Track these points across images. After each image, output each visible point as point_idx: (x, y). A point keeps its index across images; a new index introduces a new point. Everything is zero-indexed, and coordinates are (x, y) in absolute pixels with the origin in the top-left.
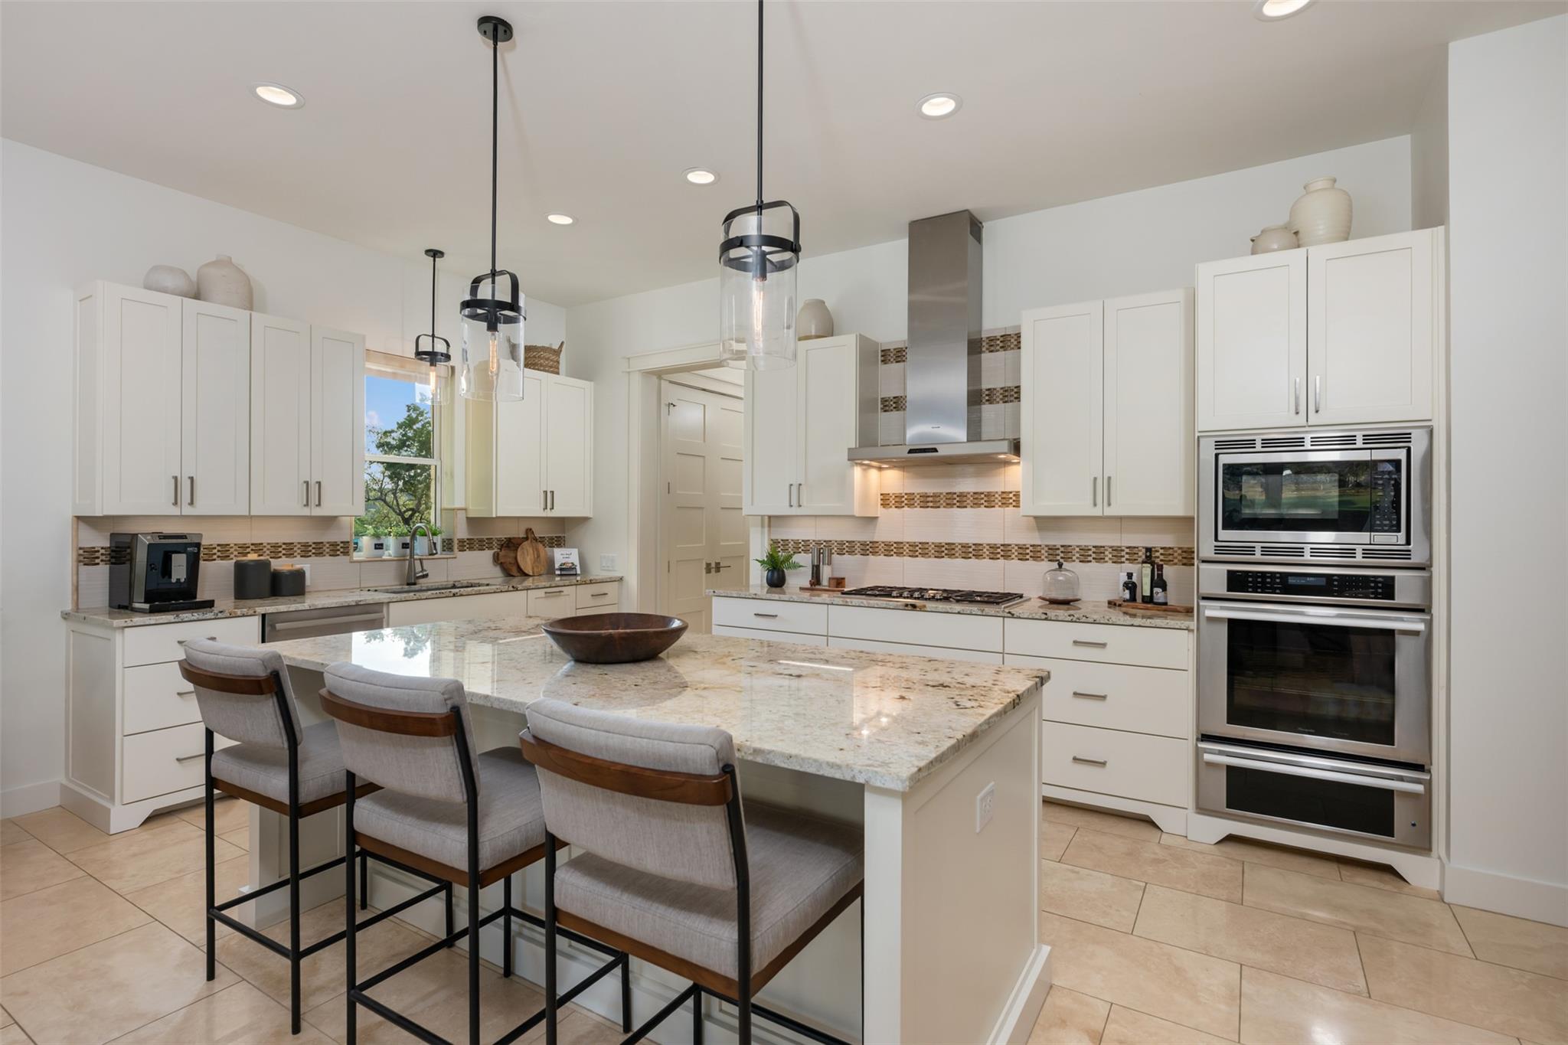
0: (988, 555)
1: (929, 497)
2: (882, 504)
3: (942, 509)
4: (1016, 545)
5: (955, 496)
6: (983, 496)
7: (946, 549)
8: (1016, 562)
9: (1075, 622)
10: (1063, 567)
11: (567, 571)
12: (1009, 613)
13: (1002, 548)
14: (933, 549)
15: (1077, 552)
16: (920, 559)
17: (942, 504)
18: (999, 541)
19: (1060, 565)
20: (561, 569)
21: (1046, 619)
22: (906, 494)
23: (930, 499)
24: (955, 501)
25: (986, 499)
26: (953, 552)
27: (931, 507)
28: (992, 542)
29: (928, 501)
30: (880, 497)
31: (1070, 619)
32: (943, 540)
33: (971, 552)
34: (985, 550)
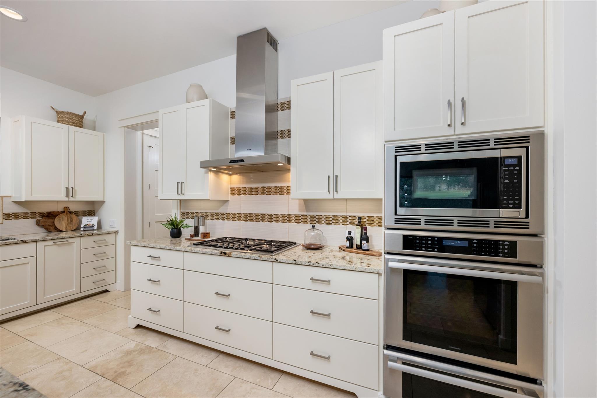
0: (281, 220)
1: (253, 189)
2: (231, 193)
3: (259, 196)
4: (295, 215)
5: (265, 189)
6: (278, 188)
7: (261, 217)
8: (294, 224)
9: (312, 266)
10: (315, 228)
11: (88, 228)
12: (275, 259)
13: (288, 216)
14: (255, 217)
15: (325, 219)
16: (249, 222)
17: (259, 193)
18: (286, 213)
19: (313, 227)
20: (84, 228)
21: (295, 264)
22: (242, 188)
23: (253, 190)
24: (265, 191)
25: (280, 190)
26: (264, 219)
27: (254, 195)
28: (283, 213)
29: (253, 192)
30: (230, 190)
31: (308, 264)
32: (260, 212)
33: (273, 219)
34: (279, 218)
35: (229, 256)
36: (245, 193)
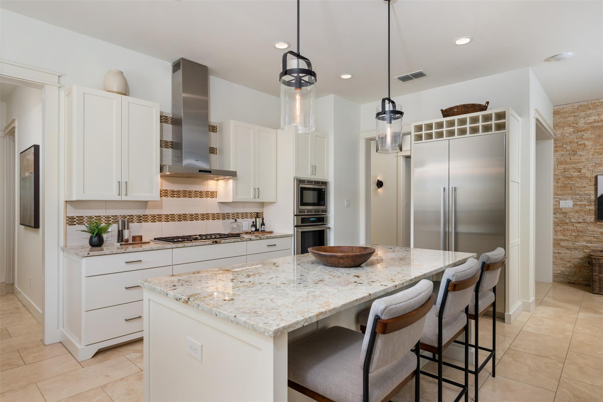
0: (200, 219)
1: (175, 192)
3: (181, 198)
4: (211, 214)
5: (187, 192)
6: (198, 193)
7: (183, 217)
8: (211, 220)
9: (268, 239)
13: (206, 215)
14: (177, 217)
15: (231, 215)
16: (170, 222)
17: (181, 196)
18: (205, 212)
19: (236, 220)
21: (260, 239)
22: (163, 190)
23: (176, 193)
24: (187, 195)
25: (200, 194)
26: (186, 218)
27: (176, 197)
28: (202, 213)
29: (175, 194)
31: (266, 238)
32: (182, 213)
33: (194, 218)
34: (199, 216)
35: (220, 243)
36: (166, 195)
